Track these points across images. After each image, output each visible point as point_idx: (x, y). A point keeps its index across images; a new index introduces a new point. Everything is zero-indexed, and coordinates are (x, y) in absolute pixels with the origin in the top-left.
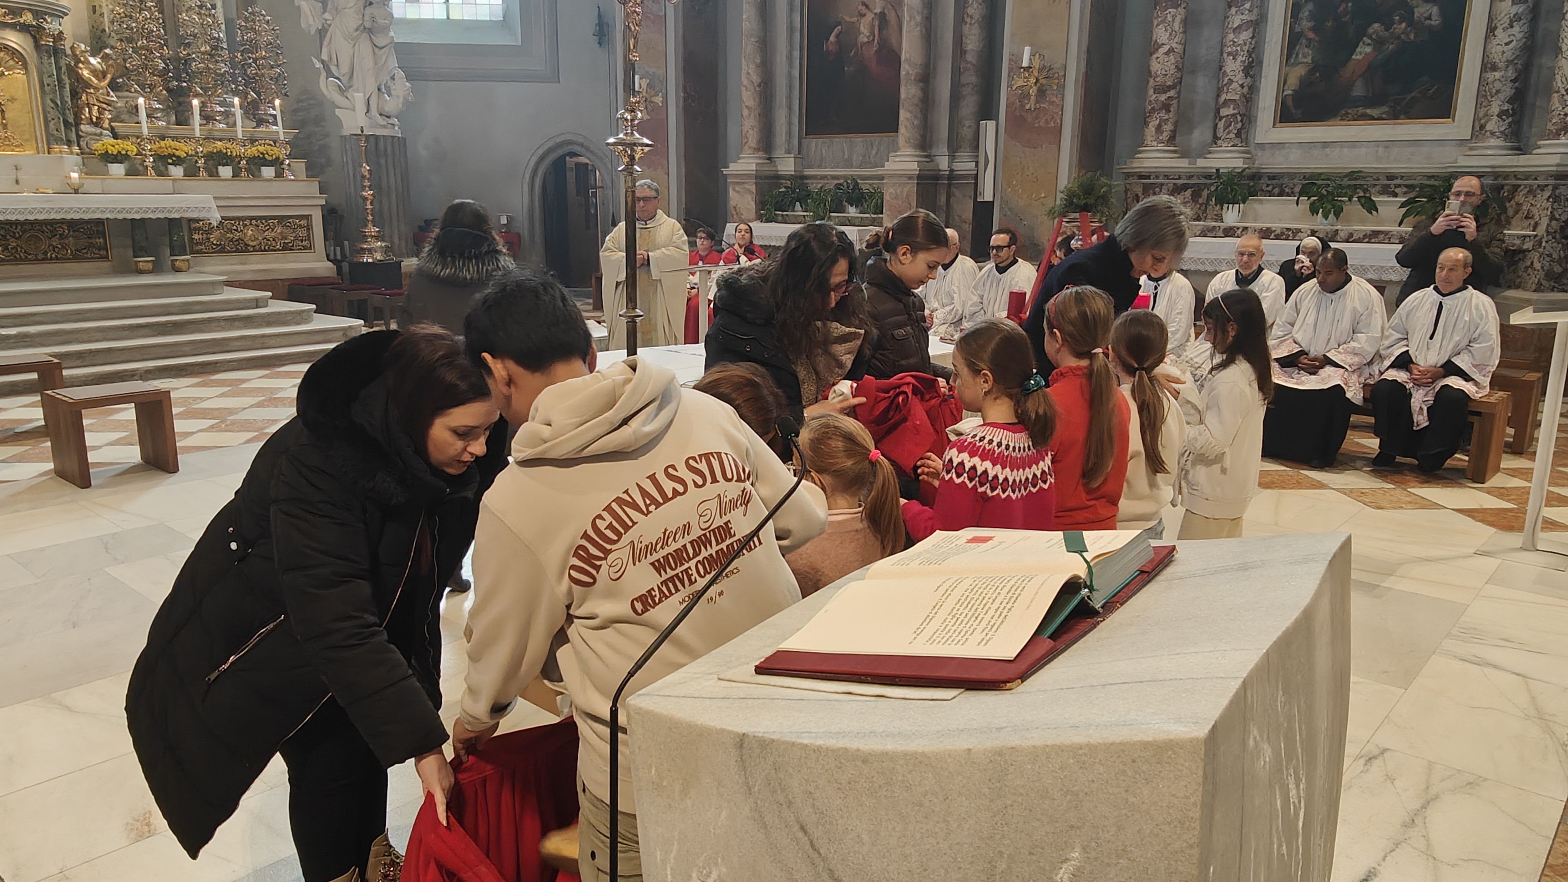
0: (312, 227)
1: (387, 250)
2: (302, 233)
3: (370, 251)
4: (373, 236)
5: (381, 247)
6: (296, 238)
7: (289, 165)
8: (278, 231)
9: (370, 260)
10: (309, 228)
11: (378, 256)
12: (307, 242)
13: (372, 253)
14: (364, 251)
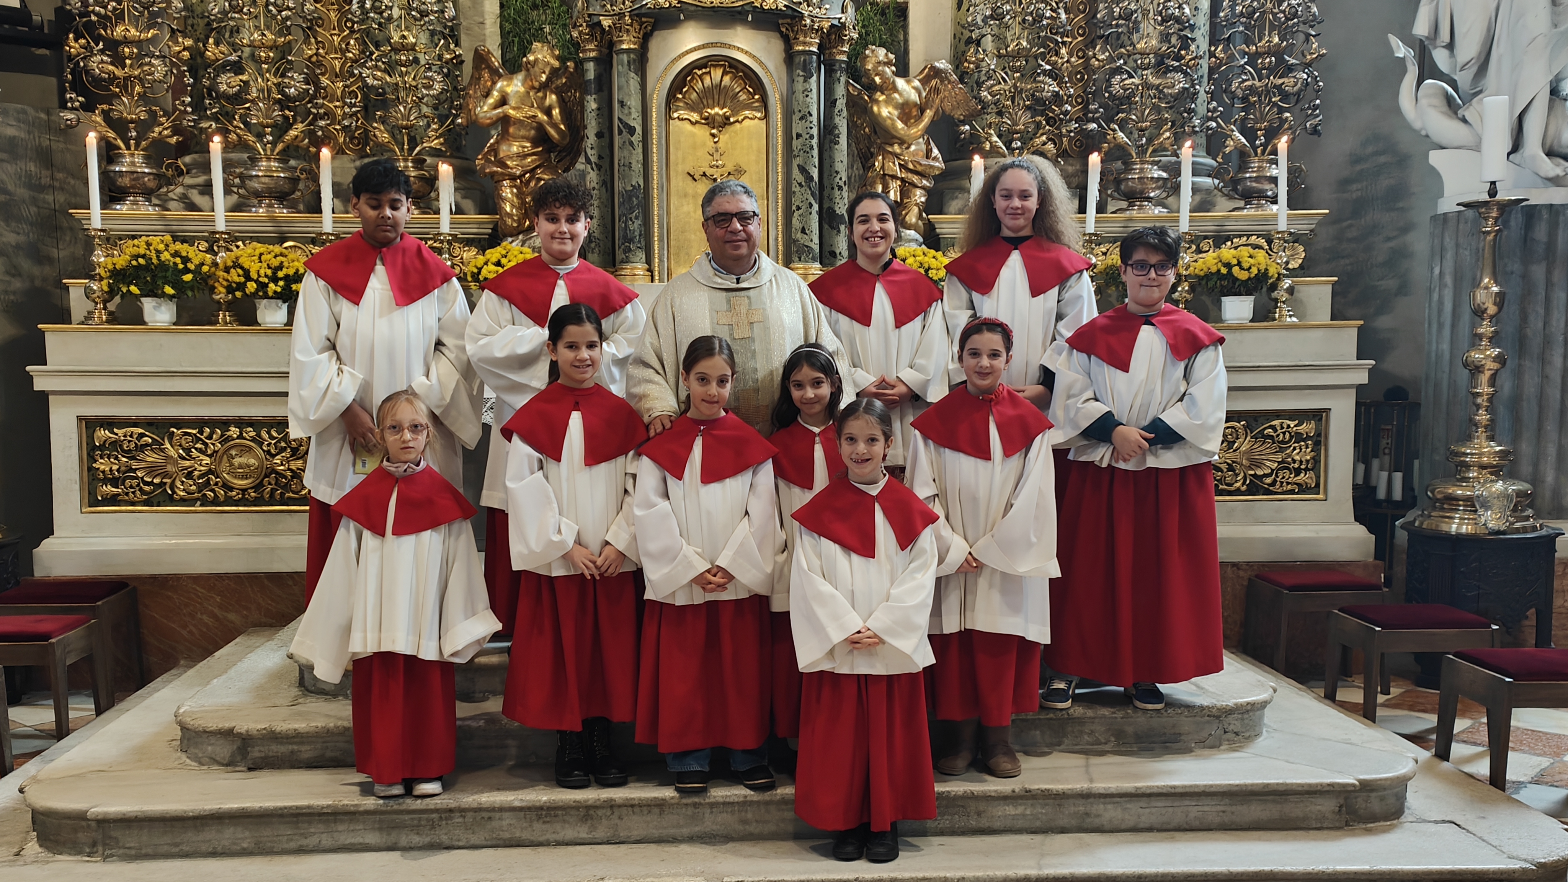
0: (1326, 438)
1: (1519, 503)
2: (1301, 454)
3: (1471, 504)
5: (1505, 494)
6: (1283, 465)
7: (1291, 290)
8: (1243, 448)
9: (1467, 529)
10: (1319, 441)
11: (1493, 519)
12: (1311, 474)
13: (1476, 511)
14: (1455, 503)
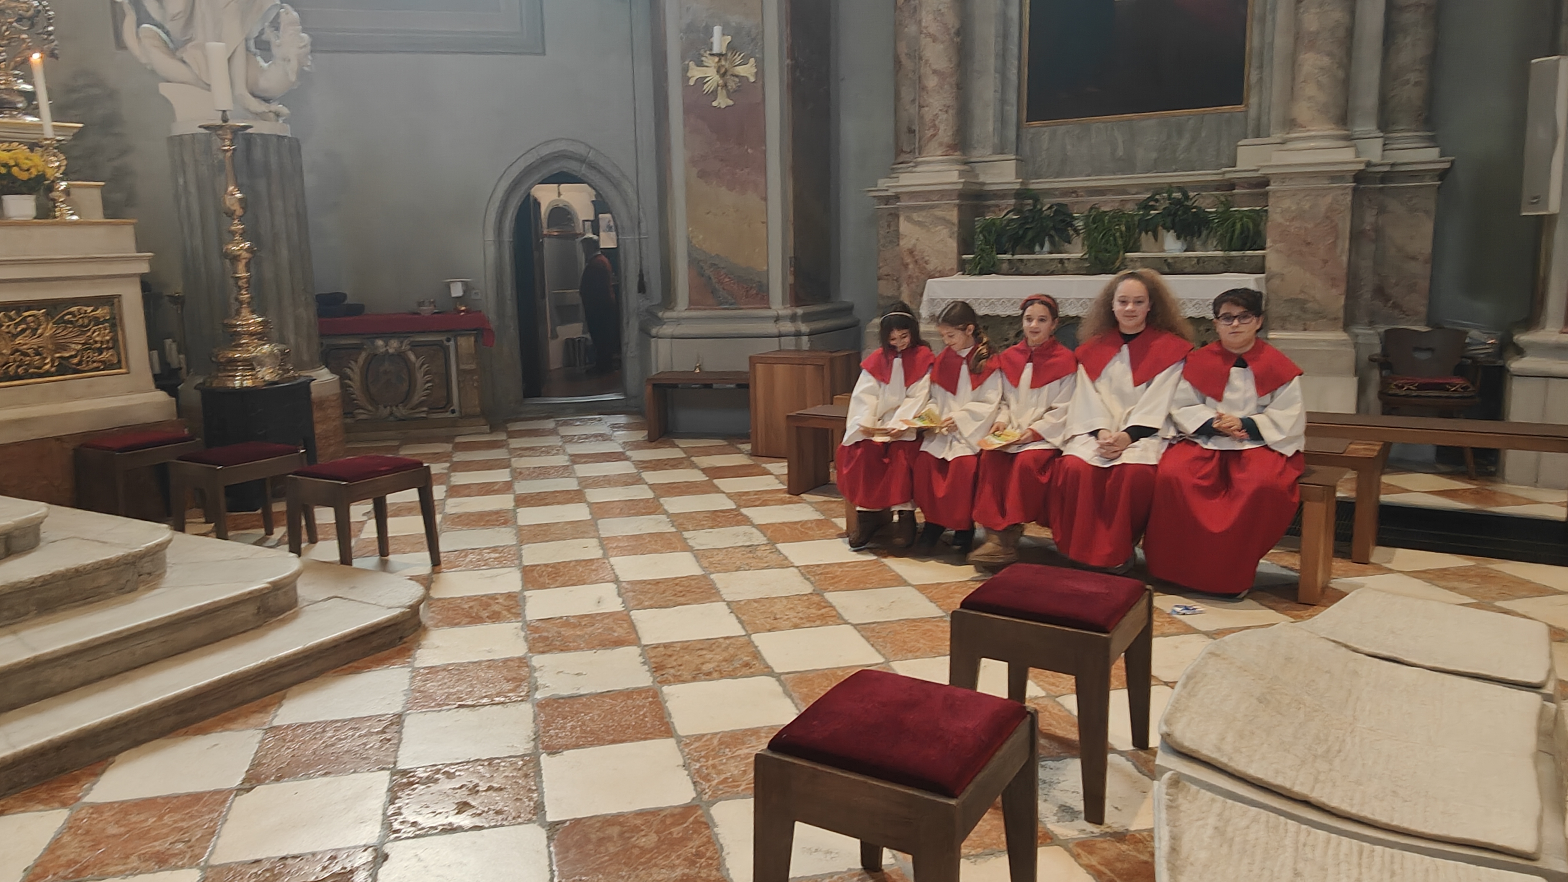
0: (121, 319)
1: (283, 359)
2: (99, 335)
3: (250, 364)
4: (251, 334)
5: (271, 354)
6: (87, 347)
7: (67, 192)
8: (48, 334)
9: (248, 383)
10: (114, 322)
11: (267, 374)
12: (111, 352)
13: (253, 369)
14: (234, 364)
